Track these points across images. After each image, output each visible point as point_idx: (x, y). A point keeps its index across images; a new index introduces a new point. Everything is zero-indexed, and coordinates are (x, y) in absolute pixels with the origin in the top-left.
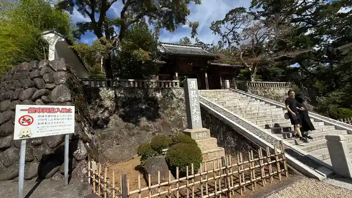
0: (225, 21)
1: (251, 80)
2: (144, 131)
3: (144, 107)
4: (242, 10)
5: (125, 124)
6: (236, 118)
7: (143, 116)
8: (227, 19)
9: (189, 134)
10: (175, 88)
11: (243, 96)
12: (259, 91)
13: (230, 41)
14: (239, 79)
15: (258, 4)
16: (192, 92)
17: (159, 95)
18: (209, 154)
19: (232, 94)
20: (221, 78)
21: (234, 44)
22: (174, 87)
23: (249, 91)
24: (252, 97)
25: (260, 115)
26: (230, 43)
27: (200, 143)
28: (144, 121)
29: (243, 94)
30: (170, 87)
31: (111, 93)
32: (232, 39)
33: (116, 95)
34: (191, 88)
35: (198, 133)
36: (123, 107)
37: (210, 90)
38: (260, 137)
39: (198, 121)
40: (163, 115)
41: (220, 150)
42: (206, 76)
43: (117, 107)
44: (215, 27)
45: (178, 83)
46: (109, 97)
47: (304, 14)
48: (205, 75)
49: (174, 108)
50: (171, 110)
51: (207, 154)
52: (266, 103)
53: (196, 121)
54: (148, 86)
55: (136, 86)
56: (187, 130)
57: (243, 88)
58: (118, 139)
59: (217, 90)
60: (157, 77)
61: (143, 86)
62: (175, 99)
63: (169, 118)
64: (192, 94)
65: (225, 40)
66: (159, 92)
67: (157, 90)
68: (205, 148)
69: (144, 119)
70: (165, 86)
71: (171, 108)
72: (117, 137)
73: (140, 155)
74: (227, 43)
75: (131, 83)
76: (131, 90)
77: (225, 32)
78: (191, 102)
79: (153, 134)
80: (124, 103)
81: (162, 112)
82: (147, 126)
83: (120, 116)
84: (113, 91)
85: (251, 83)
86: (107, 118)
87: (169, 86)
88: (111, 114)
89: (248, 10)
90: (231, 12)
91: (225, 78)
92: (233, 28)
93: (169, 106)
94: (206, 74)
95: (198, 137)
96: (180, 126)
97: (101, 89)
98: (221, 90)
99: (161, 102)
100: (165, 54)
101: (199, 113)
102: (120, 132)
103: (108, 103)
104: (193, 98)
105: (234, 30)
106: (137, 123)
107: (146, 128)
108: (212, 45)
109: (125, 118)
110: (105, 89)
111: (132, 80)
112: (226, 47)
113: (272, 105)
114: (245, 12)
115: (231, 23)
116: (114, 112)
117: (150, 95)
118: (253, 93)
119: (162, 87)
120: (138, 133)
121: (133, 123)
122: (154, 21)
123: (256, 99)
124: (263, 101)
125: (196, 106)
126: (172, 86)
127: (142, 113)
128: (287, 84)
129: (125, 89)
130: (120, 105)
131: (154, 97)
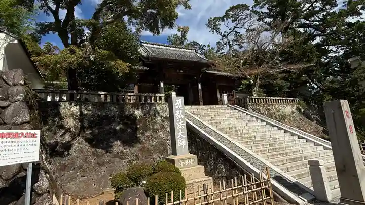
0: (225, 19)
1: (252, 95)
2: (118, 160)
3: (118, 128)
4: (245, 7)
5: (93, 150)
6: (229, 142)
7: (116, 140)
8: (227, 16)
9: (173, 161)
10: (158, 104)
11: (242, 115)
12: (261, 108)
13: (231, 43)
14: (241, 92)
15: (262, 4)
16: (178, 112)
17: (138, 113)
18: (195, 184)
19: (229, 111)
20: (218, 90)
21: (236, 47)
22: (158, 102)
23: (249, 108)
24: (252, 117)
25: (258, 138)
26: (230, 46)
27: (185, 172)
28: (117, 146)
29: (243, 113)
30: (153, 102)
31: (75, 109)
32: (234, 41)
33: (81, 112)
34: (177, 107)
35: (183, 160)
36: (90, 127)
37: (203, 107)
38: (252, 164)
39: (183, 147)
40: (143, 139)
41: (207, 179)
42: (200, 87)
43: (82, 128)
44: (213, 25)
45: (163, 98)
46: (72, 115)
47: (313, 19)
48: (198, 87)
49: (157, 130)
50: (153, 132)
51: (193, 184)
52: (267, 123)
53: (181, 146)
54: (124, 100)
55: (109, 100)
56: (171, 157)
57: (243, 104)
58: (84, 171)
59: (212, 106)
60: (136, 86)
61: (118, 100)
62: (158, 118)
63: (151, 142)
64: (177, 114)
65: (225, 40)
66: (138, 109)
67: (135, 106)
68: (191, 177)
69: (119, 143)
70: (146, 100)
71: (153, 129)
72: (81, 167)
73: (115, 186)
74: (228, 45)
75: (102, 96)
76: (101, 105)
77: (225, 32)
78: (176, 124)
79: (129, 162)
80: (92, 122)
81: (142, 133)
82: (122, 152)
83: (87, 140)
84: (78, 107)
85: (252, 99)
86: (69, 142)
87: (151, 101)
88: (74, 137)
89: (251, 8)
90: (232, 9)
91: (223, 90)
92: (235, 27)
93: (151, 127)
94: (200, 85)
95: (183, 165)
96: (164, 152)
97: (61, 103)
98: (217, 106)
99: (140, 121)
100: (147, 58)
101: (185, 136)
102: (86, 160)
103: (70, 123)
104: (179, 119)
105: (236, 30)
106: (108, 148)
107: (121, 156)
108: (209, 46)
109: (94, 142)
110: (67, 104)
111: (104, 93)
112: (226, 49)
113: (273, 126)
114: (249, 10)
115: (233, 21)
116: (79, 135)
117: (127, 113)
118: (254, 110)
119: (143, 101)
120: (109, 162)
121: (103, 149)
122: (135, 21)
123: (257, 119)
124: (264, 121)
125: (181, 128)
126: (155, 100)
127: (116, 135)
128: (294, 100)
129: (94, 105)
130: (86, 124)
131: (132, 115)
